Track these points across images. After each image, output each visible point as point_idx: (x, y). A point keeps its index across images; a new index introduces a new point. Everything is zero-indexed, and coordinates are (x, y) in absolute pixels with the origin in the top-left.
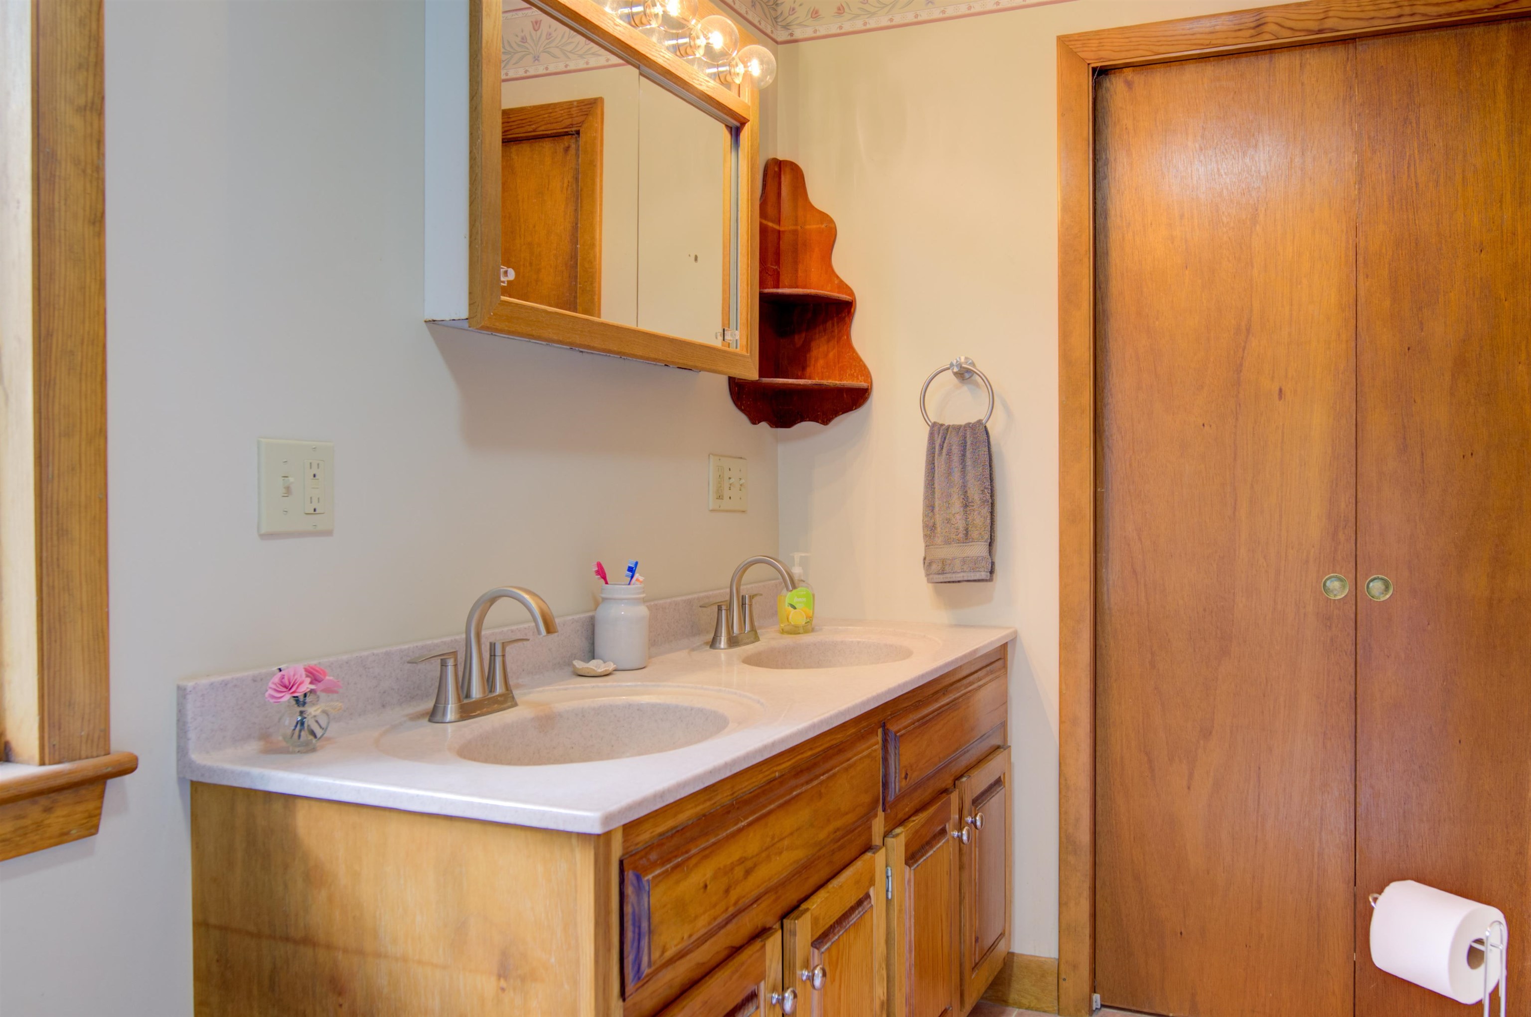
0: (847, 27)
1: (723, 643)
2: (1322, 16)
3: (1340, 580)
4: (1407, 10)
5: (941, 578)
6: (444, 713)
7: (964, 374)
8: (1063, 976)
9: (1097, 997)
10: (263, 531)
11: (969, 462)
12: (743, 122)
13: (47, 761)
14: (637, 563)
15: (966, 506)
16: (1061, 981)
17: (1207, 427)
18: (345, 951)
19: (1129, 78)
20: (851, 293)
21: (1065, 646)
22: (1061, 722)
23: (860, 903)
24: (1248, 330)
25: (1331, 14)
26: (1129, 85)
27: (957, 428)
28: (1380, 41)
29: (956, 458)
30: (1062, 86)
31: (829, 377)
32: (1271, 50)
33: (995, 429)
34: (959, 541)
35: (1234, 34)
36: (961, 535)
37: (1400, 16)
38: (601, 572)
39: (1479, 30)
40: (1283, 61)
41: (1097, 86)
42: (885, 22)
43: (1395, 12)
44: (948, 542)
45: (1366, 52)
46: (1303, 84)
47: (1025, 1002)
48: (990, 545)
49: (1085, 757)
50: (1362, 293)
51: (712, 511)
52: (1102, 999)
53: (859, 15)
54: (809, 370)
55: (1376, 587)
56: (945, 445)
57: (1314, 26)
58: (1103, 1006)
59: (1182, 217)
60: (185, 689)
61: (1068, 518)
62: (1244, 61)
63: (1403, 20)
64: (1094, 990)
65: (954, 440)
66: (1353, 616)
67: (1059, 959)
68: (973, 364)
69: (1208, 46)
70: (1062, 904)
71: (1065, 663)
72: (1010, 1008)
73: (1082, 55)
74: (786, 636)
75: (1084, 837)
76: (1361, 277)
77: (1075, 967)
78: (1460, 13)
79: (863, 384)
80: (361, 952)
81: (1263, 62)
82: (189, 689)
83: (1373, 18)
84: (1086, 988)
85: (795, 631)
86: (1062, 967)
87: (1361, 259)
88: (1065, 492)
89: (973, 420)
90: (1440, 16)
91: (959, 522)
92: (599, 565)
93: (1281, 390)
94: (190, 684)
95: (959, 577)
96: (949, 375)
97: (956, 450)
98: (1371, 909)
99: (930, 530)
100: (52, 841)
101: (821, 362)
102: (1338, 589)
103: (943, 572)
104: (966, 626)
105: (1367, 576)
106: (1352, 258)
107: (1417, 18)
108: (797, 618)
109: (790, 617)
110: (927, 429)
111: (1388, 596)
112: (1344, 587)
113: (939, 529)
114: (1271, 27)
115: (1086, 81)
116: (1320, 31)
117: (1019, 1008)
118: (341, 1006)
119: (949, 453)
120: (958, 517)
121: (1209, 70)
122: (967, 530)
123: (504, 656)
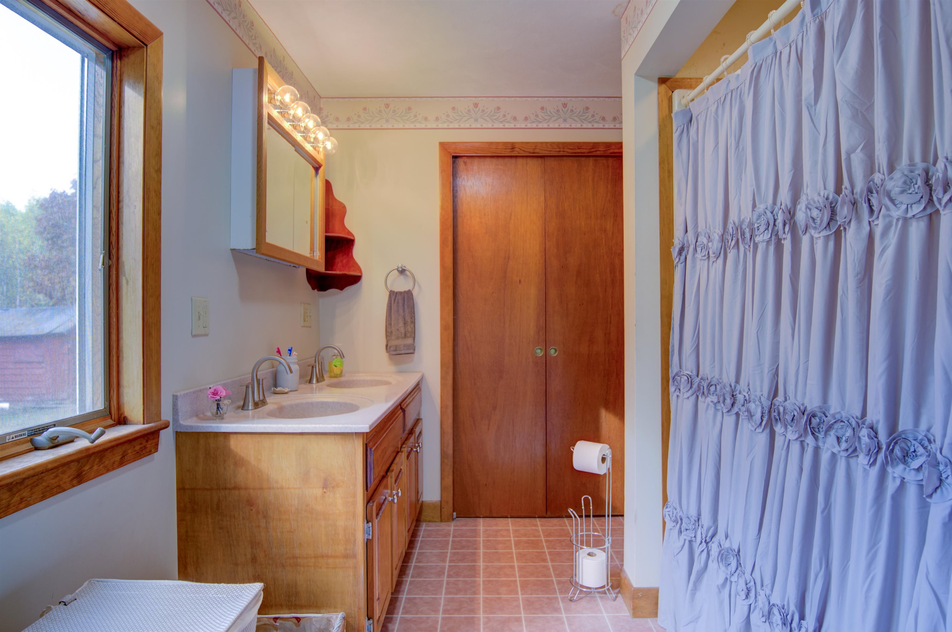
0: (351, 126)
1: (314, 381)
2: (534, 148)
3: (540, 349)
4: (562, 150)
5: (395, 353)
6: (248, 406)
7: (402, 271)
8: (442, 507)
9: (455, 514)
10: (193, 334)
11: (406, 307)
12: (320, 167)
13: (145, 423)
14: (292, 348)
15: (405, 324)
16: (442, 509)
17: (494, 294)
18: (254, 489)
19: (465, 161)
20: (353, 236)
21: (443, 378)
22: (442, 408)
23: (400, 471)
24: (509, 258)
25: (537, 147)
26: (465, 163)
27: (401, 293)
28: (552, 159)
29: (401, 305)
30: (442, 161)
31: (343, 271)
32: (516, 157)
33: (415, 293)
34: (402, 338)
35: (504, 150)
36: (403, 335)
37: (560, 151)
38: (279, 352)
39: (583, 159)
40: (520, 161)
41: (454, 162)
42: (368, 127)
43: (558, 150)
44: (398, 338)
45: (549, 161)
46: (527, 170)
47: (427, 519)
48: (414, 339)
49: (450, 421)
50: (547, 247)
51: (302, 327)
52: (457, 515)
53: (357, 122)
54: (334, 267)
55: (552, 351)
56: (396, 300)
57: (532, 151)
58: (457, 517)
59: (485, 215)
60: (177, 396)
61: (444, 328)
62: (507, 160)
63: (561, 153)
64: (454, 511)
65: (399, 297)
66: (545, 362)
67: (441, 501)
68: (405, 267)
69: (495, 153)
70: (442, 479)
71: (443, 385)
72: (421, 523)
73: (448, 150)
74: (333, 379)
75: (450, 452)
76: (547, 241)
77: (447, 503)
78: (578, 153)
79: (359, 274)
80: (261, 489)
81: (513, 160)
82: (179, 396)
83: (551, 151)
84: (452, 510)
85: (336, 376)
86: (442, 503)
87: (546, 234)
88: (442, 318)
89: (407, 289)
90: (572, 153)
91: (402, 330)
92: (278, 349)
93: (520, 281)
94: (179, 394)
95: (403, 352)
96: (396, 271)
97: (401, 302)
98: (572, 452)
99: (388, 334)
100: (147, 454)
101: (340, 264)
102: (540, 353)
103: (396, 350)
104: (402, 372)
105: (549, 348)
106: (544, 234)
107: (565, 153)
108: (337, 371)
109: (335, 371)
110: (388, 293)
111: (556, 354)
112: (541, 352)
113: (394, 333)
114: (516, 149)
115: (450, 160)
116: (534, 153)
117: (426, 522)
118: (252, 510)
119: (398, 303)
120: (402, 328)
121: (494, 160)
122: (405, 333)
123: (262, 384)
